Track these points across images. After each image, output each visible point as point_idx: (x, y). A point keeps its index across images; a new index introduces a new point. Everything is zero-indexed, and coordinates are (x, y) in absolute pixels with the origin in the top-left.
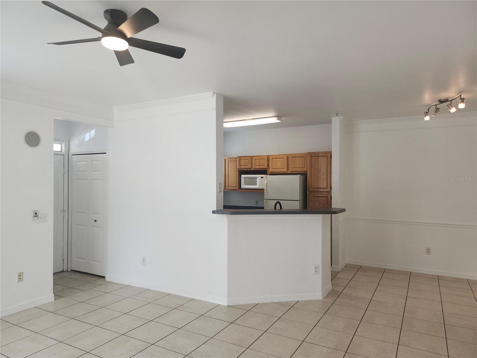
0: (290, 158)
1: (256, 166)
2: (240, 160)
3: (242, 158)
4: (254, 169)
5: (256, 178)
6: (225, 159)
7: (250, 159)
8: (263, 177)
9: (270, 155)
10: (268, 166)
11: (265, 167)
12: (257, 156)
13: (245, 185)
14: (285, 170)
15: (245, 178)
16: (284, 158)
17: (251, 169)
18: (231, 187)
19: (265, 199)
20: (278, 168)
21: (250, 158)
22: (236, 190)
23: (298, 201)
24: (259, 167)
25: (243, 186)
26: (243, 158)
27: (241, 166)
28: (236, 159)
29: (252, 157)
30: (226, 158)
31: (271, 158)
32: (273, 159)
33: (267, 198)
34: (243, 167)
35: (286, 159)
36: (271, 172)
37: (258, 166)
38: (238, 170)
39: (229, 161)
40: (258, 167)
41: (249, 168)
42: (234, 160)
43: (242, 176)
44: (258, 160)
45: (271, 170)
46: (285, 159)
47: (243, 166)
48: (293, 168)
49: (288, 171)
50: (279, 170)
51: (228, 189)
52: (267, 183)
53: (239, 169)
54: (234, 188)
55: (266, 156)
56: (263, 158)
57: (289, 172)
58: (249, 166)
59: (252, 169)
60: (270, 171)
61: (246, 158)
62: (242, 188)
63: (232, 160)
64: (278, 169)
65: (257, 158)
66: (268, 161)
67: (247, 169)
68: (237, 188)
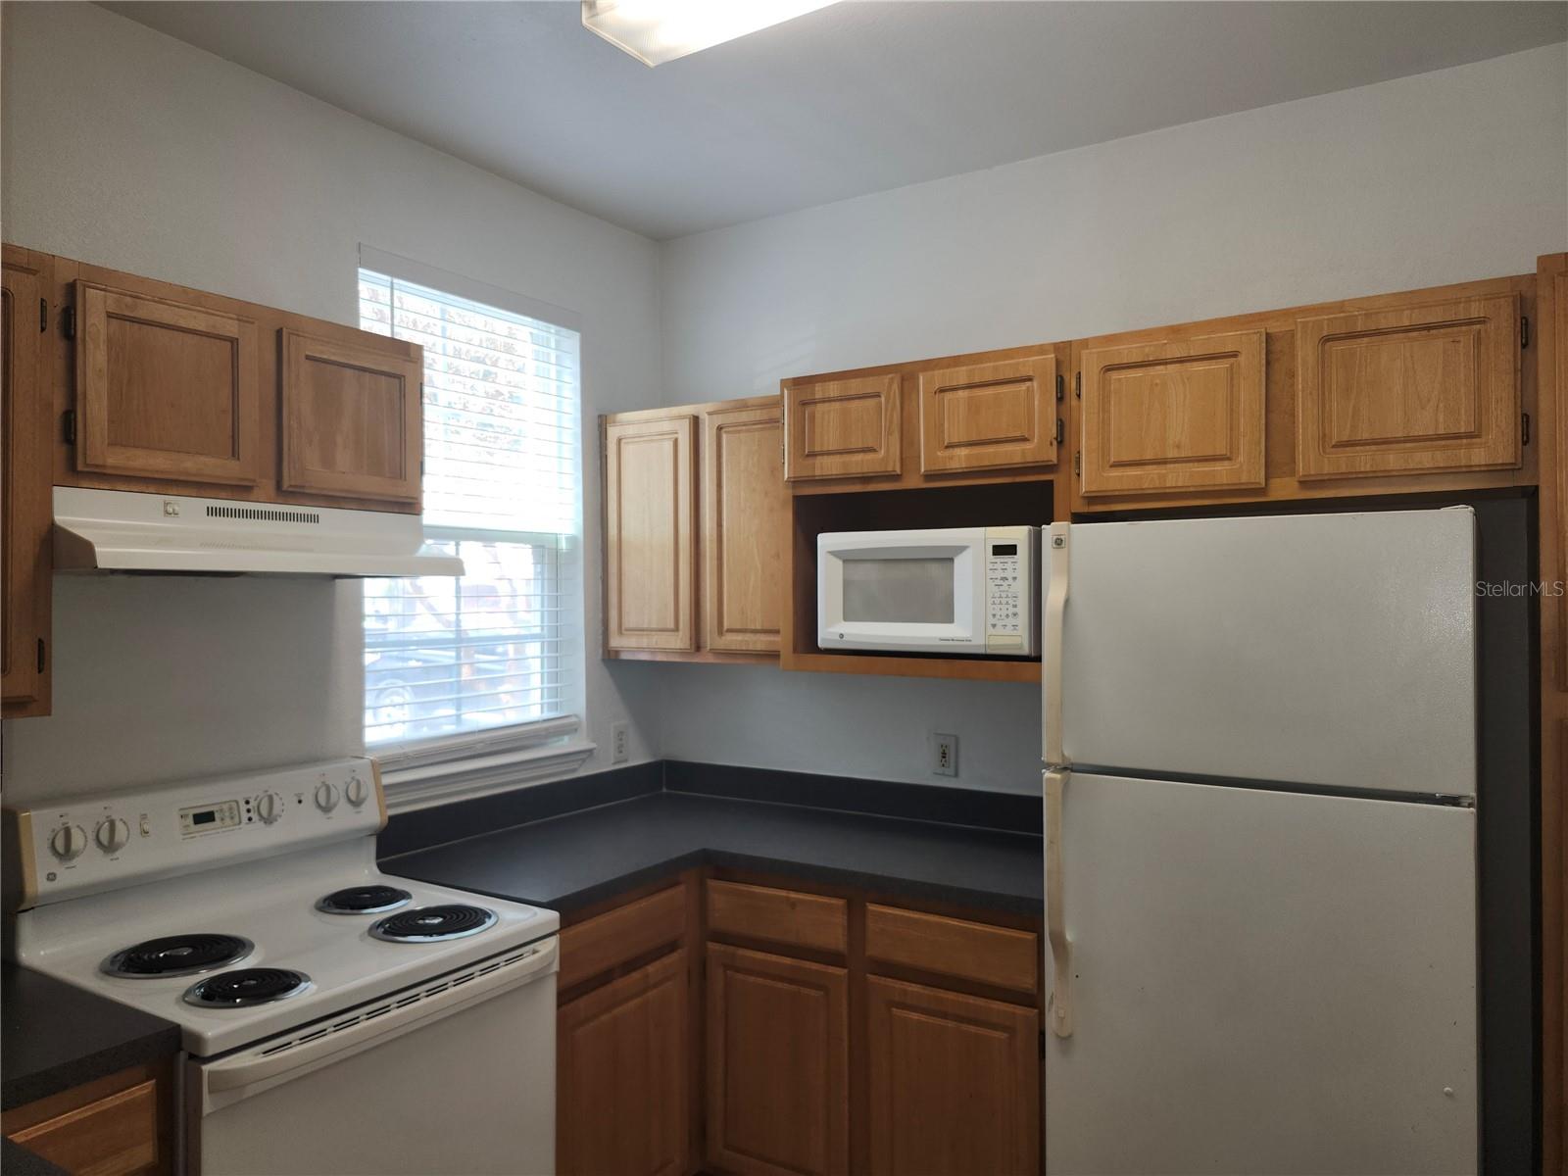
0: (1305, 353)
1: (949, 446)
2: (804, 404)
3: (819, 391)
4: (928, 477)
5: (945, 559)
6: (696, 421)
7: (890, 387)
8: (1009, 550)
9: (1084, 343)
10: (1060, 441)
11: (1038, 448)
12: (955, 361)
13: (846, 619)
14: (1244, 469)
15: (849, 559)
16: (1235, 355)
17: (896, 478)
18: (739, 637)
19: (1048, 766)
20: (1171, 454)
21: (895, 387)
22: (772, 656)
23: (1454, 801)
24: (968, 457)
25: (835, 628)
26: (833, 389)
27: (813, 455)
28: (776, 413)
29: (906, 375)
30: (701, 409)
31: (1089, 367)
32: (1115, 375)
33: (1071, 753)
34: (829, 466)
35: (1251, 360)
36: (1091, 499)
37: (963, 452)
38: (789, 493)
39: (720, 428)
40: (960, 459)
41: (878, 468)
42: (758, 415)
43: (827, 541)
44: (961, 393)
45: (1091, 477)
46: (1242, 359)
47: (829, 453)
48: (1341, 445)
49: (1275, 482)
50: (1177, 478)
51: (716, 652)
52: (1067, 602)
53: (795, 482)
54: (760, 642)
55: (1041, 349)
56: (1010, 375)
57: (1284, 489)
58: (885, 457)
59: (913, 482)
60: (1087, 484)
61: (855, 386)
62: (821, 644)
63: (744, 416)
64: (1163, 462)
65: (961, 375)
66: (1060, 399)
67: (865, 479)
68: (783, 641)
